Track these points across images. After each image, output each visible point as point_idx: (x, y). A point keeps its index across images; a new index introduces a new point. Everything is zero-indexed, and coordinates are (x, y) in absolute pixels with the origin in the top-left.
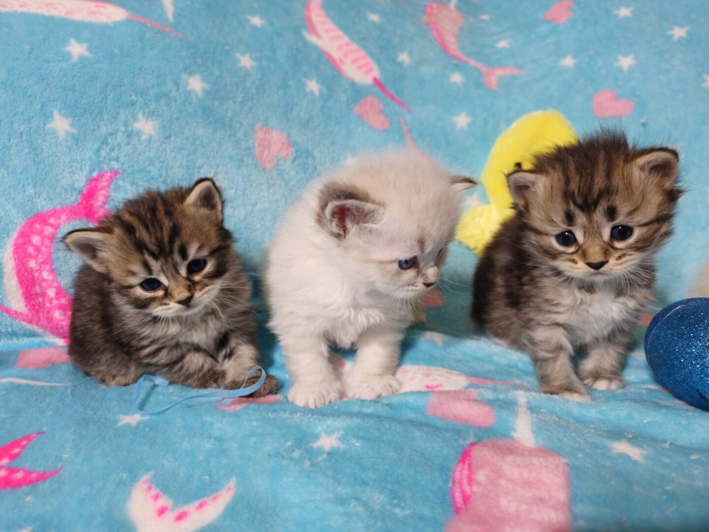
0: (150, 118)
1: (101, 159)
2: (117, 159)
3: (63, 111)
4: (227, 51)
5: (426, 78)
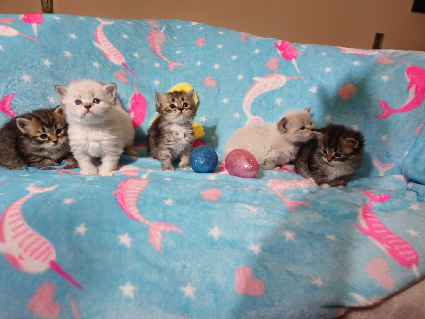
0: (28, 75)
1: (8, 89)
2: (15, 90)
4: (60, 49)
5: (145, 64)
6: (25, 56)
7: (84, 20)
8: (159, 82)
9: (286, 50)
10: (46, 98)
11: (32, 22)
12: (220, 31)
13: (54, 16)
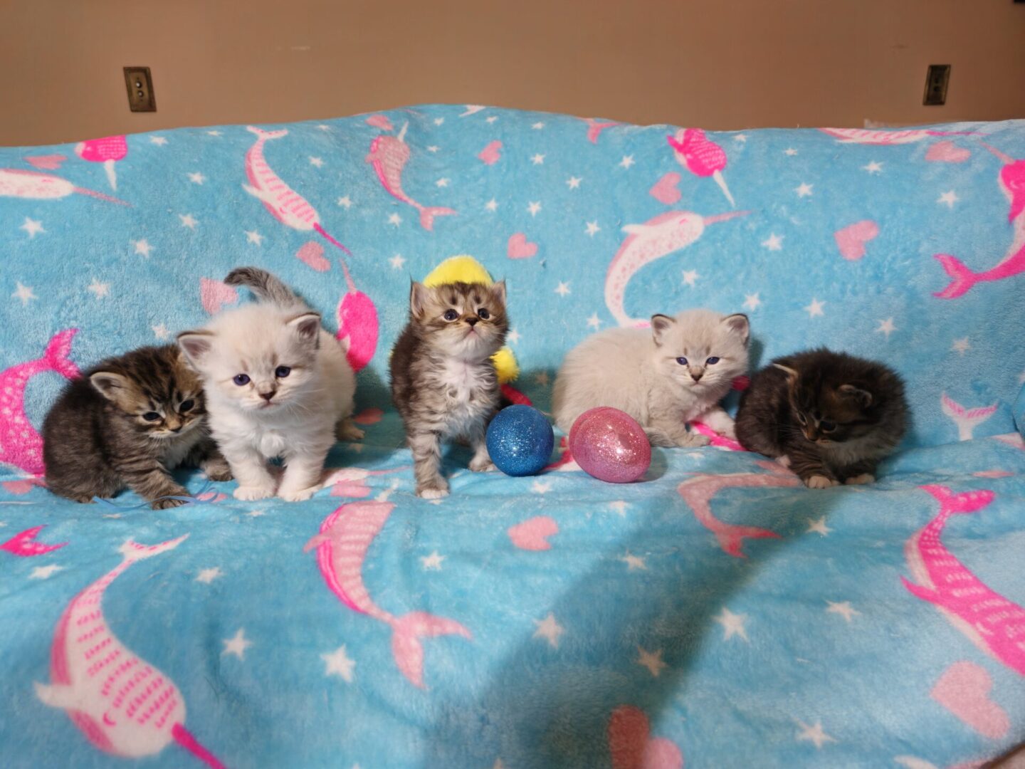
0: (103, 281)
1: (61, 319)
2: (76, 318)
3: (25, 282)
4: (169, 213)
5: (366, 220)
6: (92, 239)
7: (220, 135)
8: (403, 260)
9: (697, 153)
10: (148, 328)
11: (104, 156)
12: (537, 122)
13: (152, 137)
